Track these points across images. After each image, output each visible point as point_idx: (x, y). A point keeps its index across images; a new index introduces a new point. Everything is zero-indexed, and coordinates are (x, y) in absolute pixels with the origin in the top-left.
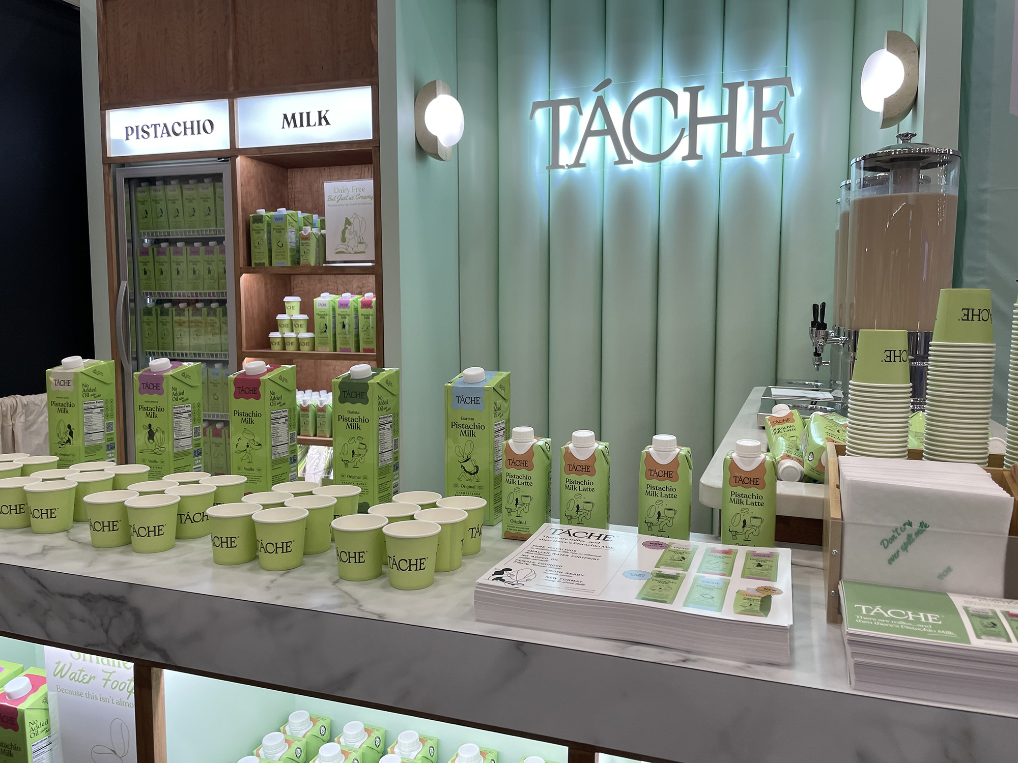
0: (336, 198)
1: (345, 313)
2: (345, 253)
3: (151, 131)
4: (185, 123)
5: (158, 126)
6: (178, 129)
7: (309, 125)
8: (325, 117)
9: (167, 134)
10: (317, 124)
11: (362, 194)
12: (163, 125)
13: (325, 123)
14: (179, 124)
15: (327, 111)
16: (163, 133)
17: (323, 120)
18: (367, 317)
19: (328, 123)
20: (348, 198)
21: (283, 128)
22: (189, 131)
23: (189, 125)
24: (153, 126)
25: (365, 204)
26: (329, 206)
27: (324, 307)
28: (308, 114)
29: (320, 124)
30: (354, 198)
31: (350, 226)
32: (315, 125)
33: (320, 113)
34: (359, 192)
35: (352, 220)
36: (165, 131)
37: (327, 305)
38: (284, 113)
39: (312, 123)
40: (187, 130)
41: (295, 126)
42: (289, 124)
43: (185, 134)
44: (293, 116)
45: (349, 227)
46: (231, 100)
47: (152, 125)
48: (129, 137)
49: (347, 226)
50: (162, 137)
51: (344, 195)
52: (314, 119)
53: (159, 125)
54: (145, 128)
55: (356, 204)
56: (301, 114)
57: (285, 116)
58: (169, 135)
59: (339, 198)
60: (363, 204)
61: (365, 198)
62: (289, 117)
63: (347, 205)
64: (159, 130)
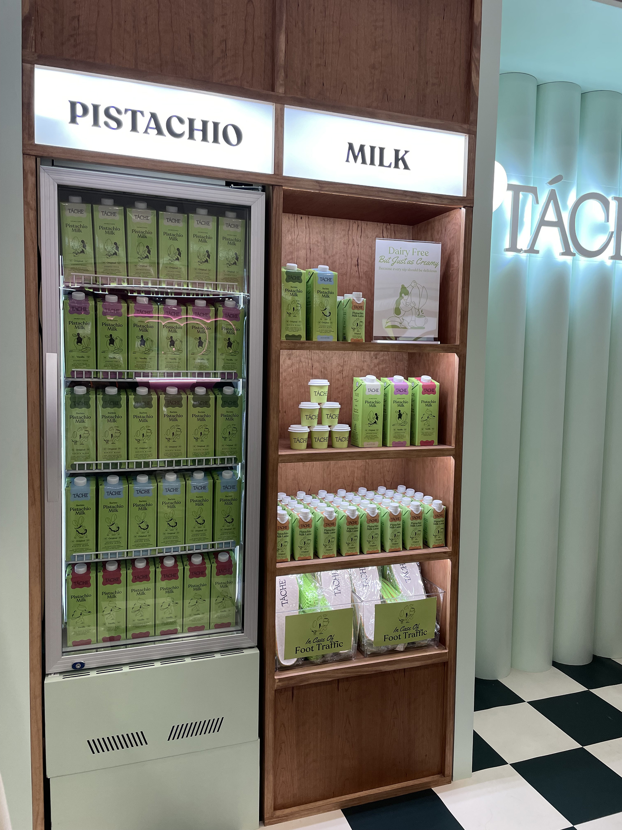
0: (391, 260)
1: (402, 400)
2: (399, 328)
3: (126, 119)
4: (191, 121)
5: (139, 114)
6: (177, 127)
7: (381, 164)
8: (403, 159)
9: (156, 131)
10: (393, 165)
11: (424, 258)
12: (150, 115)
13: (403, 167)
14: (181, 121)
15: (406, 152)
16: (148, 127)
17: (401, 163)
18: (428, 404)
19: (406, 167)
20: (406, 261)
21: (347, 161)
22: (198, 135)
23: (198, 125)
24: (130, 113)
25: (428, 271)
26: (380, 268)
27: (376, 393)
28: (382, 150)
29: (397, 166)
30: (415, 262)
31: (407, 296)
32: (390, 166)
33: (397, 152)
34: (420, 256)
35: (409, 290)
36: (153, 124)
37: (379, 390)
38: (350, 142)
39: (386, 163)
40: (196, 132)
41: (364, 162)
42: (355, 158)
43: (191, 136)
44: (362, 148)
45: (405, 297)
46: (279, 106)
47: (126, 111)
48: (78, 119)
49: (403, 295)
50: (146, 132)
51: (402, 257)
52: (389, 158)
53: (142, 113)
54: (113, 112)
55: (415, 270)
56: (372, 148)
57: (351, 147)
58: (160, 132)
59: (395, 260)
60: (425, 271)
61: (428, 264)
62: (357, 149)
63: (405, 270)
64: (142, 122)
